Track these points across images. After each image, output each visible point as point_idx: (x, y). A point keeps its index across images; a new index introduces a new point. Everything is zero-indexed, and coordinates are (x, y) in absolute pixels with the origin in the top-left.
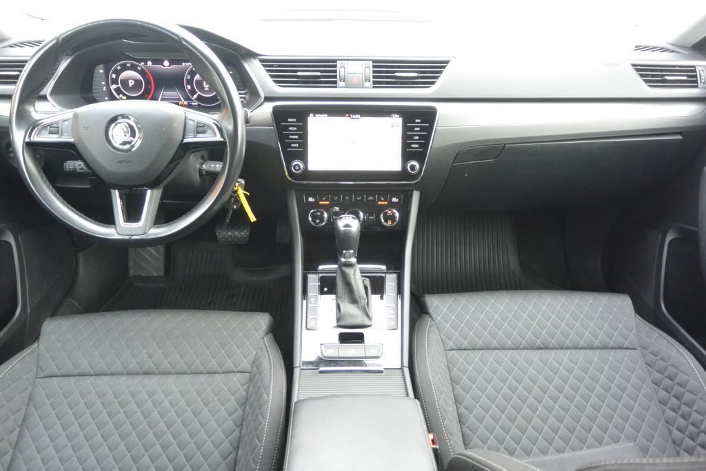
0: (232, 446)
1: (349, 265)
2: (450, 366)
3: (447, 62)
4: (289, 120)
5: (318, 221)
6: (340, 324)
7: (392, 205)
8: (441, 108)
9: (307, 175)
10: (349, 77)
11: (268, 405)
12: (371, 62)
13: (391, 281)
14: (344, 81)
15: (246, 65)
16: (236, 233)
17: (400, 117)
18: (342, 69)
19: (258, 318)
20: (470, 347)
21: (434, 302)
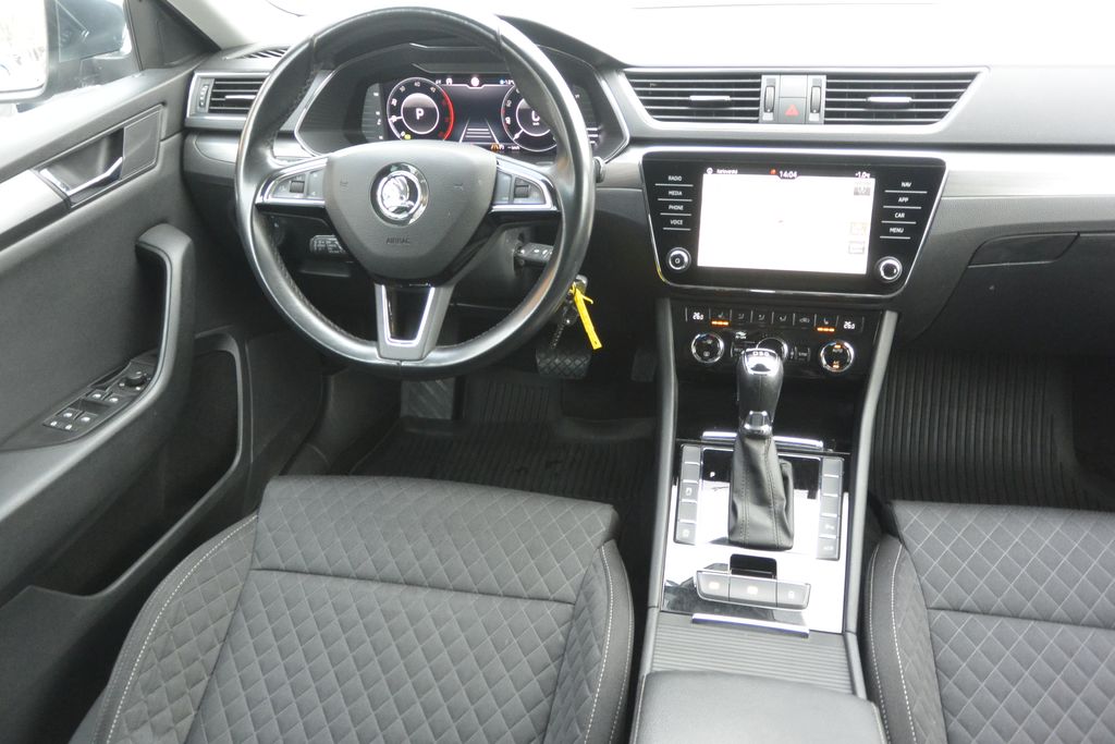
0: (535, 726)
1: (760, 437)
2: (936, 638)
3: (972, 76)
4: (670, 178)
5: (707, 354)
6: (733, 539)
7: (842, 335)
8: (954, 162)
9: (694, 273)
10: (781, 103)
11: (600, 667)
12: (825, 77)
13: (831, 470)
14: (772, 111)
15: (603, 84)
16: (568, 361)
17: (871, 177)
18: (770, 90)
19: (594, 512)
20: (977, 608)
21: (909, 516)
